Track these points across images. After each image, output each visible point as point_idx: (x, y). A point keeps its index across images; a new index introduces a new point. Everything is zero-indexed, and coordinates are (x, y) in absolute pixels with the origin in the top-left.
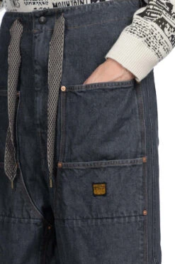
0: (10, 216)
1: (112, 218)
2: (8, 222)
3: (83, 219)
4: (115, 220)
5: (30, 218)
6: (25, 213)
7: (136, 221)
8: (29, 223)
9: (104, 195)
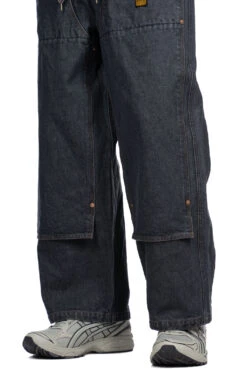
0: (59, 37)
1: (152, 25)
2: (58, 43)
3: (126, 29)
4: (155, 27)
5: (77, 37)
6: (73, 33)
7: (174, 28)
8: (77, 41)
9: (145, 6)
